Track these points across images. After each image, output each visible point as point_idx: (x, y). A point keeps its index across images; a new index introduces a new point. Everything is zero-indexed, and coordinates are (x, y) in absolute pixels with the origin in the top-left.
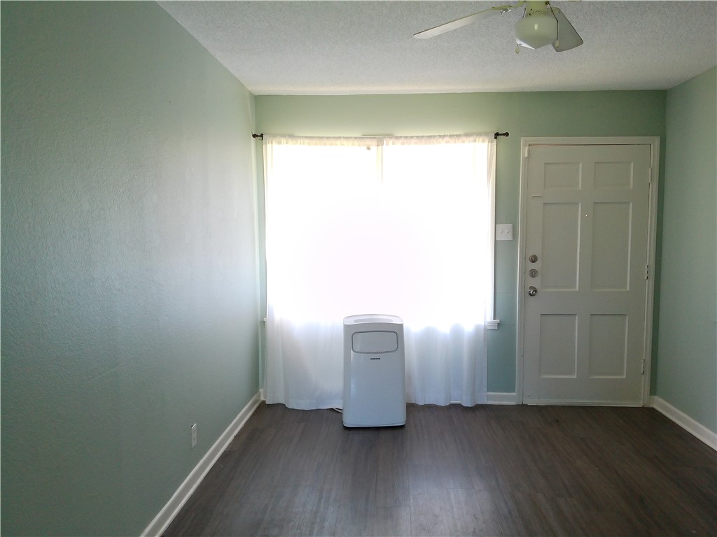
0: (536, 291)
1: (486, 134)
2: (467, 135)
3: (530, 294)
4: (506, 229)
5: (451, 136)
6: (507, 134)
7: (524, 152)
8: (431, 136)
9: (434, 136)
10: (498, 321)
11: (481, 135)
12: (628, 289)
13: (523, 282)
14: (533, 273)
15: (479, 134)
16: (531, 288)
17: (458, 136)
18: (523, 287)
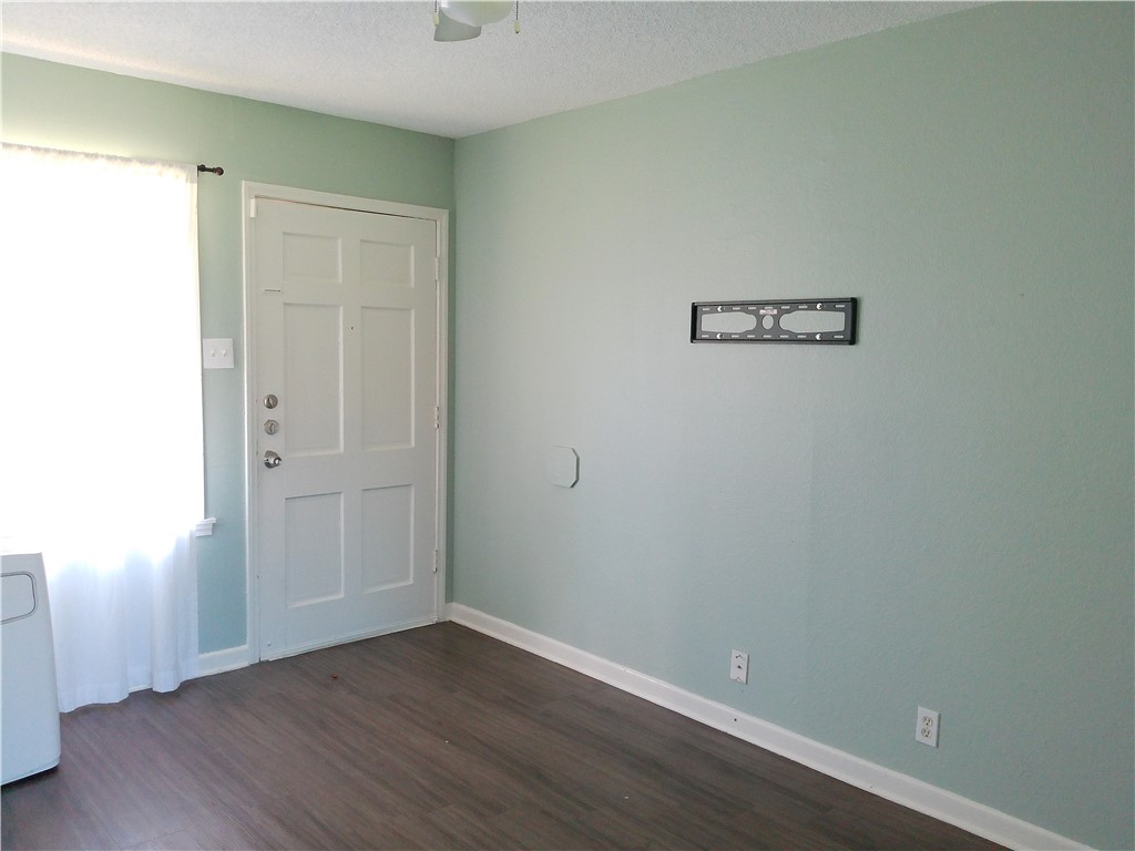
0: (279, 459)
1: (182, 165)
2: (142, 161)
3: (268, 465)
4: (222, 346)
5: (109, 158)
6: (220, 171)
7: (249, 208)
8: (65, 153)
9: (74, 154)
10: (213, 519)
11: (171, 166)
12: (413, 445)
13: (255, 443)
14: (271, 428)
15: (168, 163)
16: (269, 453)
17: (128, 160)
18: (255, 452)
